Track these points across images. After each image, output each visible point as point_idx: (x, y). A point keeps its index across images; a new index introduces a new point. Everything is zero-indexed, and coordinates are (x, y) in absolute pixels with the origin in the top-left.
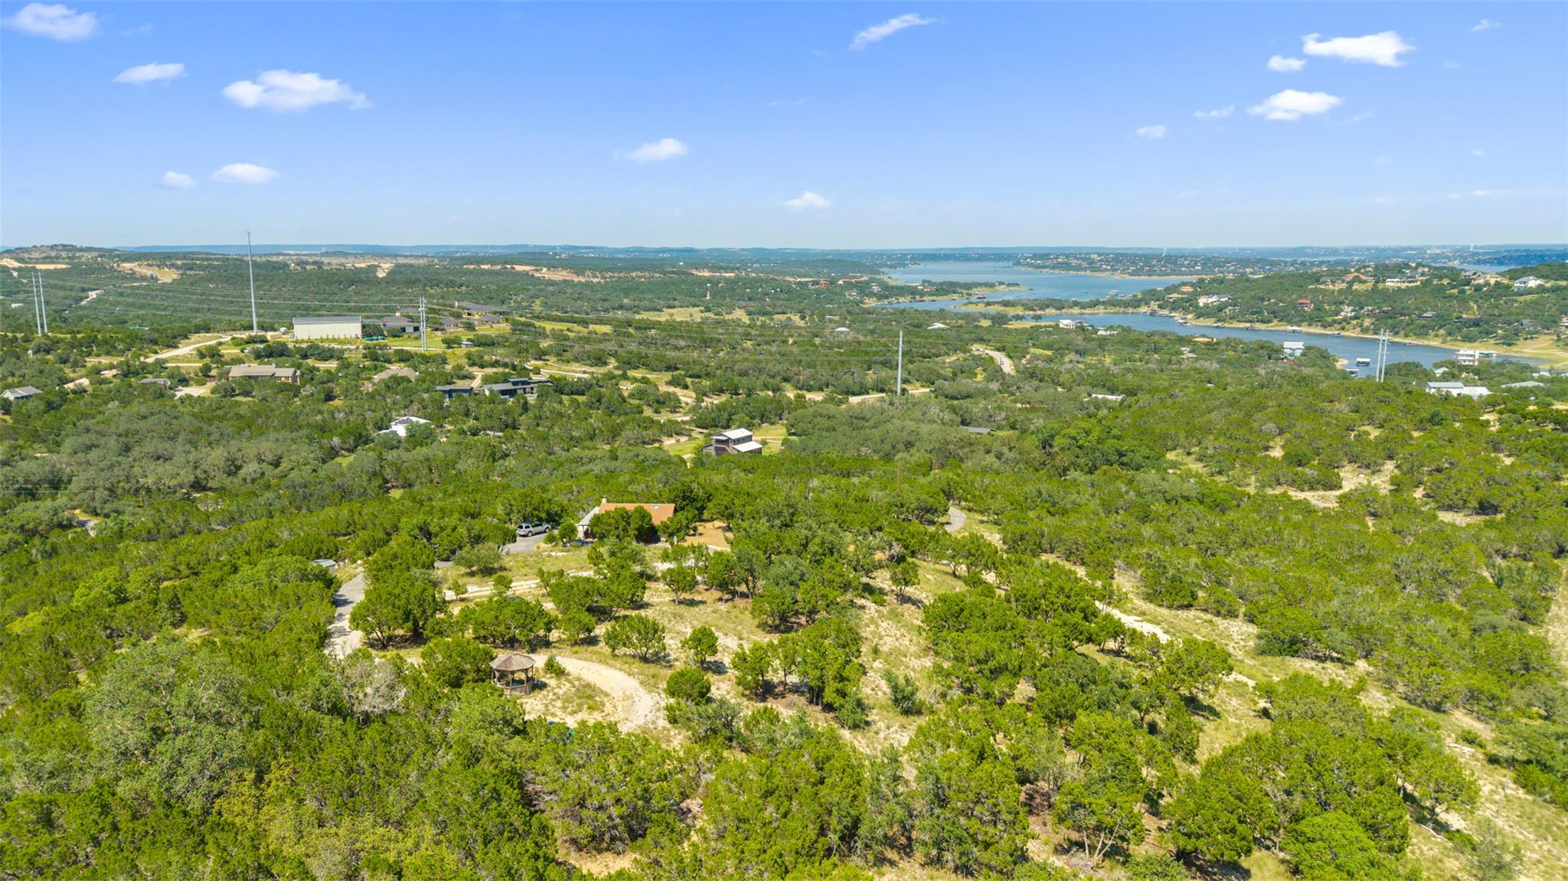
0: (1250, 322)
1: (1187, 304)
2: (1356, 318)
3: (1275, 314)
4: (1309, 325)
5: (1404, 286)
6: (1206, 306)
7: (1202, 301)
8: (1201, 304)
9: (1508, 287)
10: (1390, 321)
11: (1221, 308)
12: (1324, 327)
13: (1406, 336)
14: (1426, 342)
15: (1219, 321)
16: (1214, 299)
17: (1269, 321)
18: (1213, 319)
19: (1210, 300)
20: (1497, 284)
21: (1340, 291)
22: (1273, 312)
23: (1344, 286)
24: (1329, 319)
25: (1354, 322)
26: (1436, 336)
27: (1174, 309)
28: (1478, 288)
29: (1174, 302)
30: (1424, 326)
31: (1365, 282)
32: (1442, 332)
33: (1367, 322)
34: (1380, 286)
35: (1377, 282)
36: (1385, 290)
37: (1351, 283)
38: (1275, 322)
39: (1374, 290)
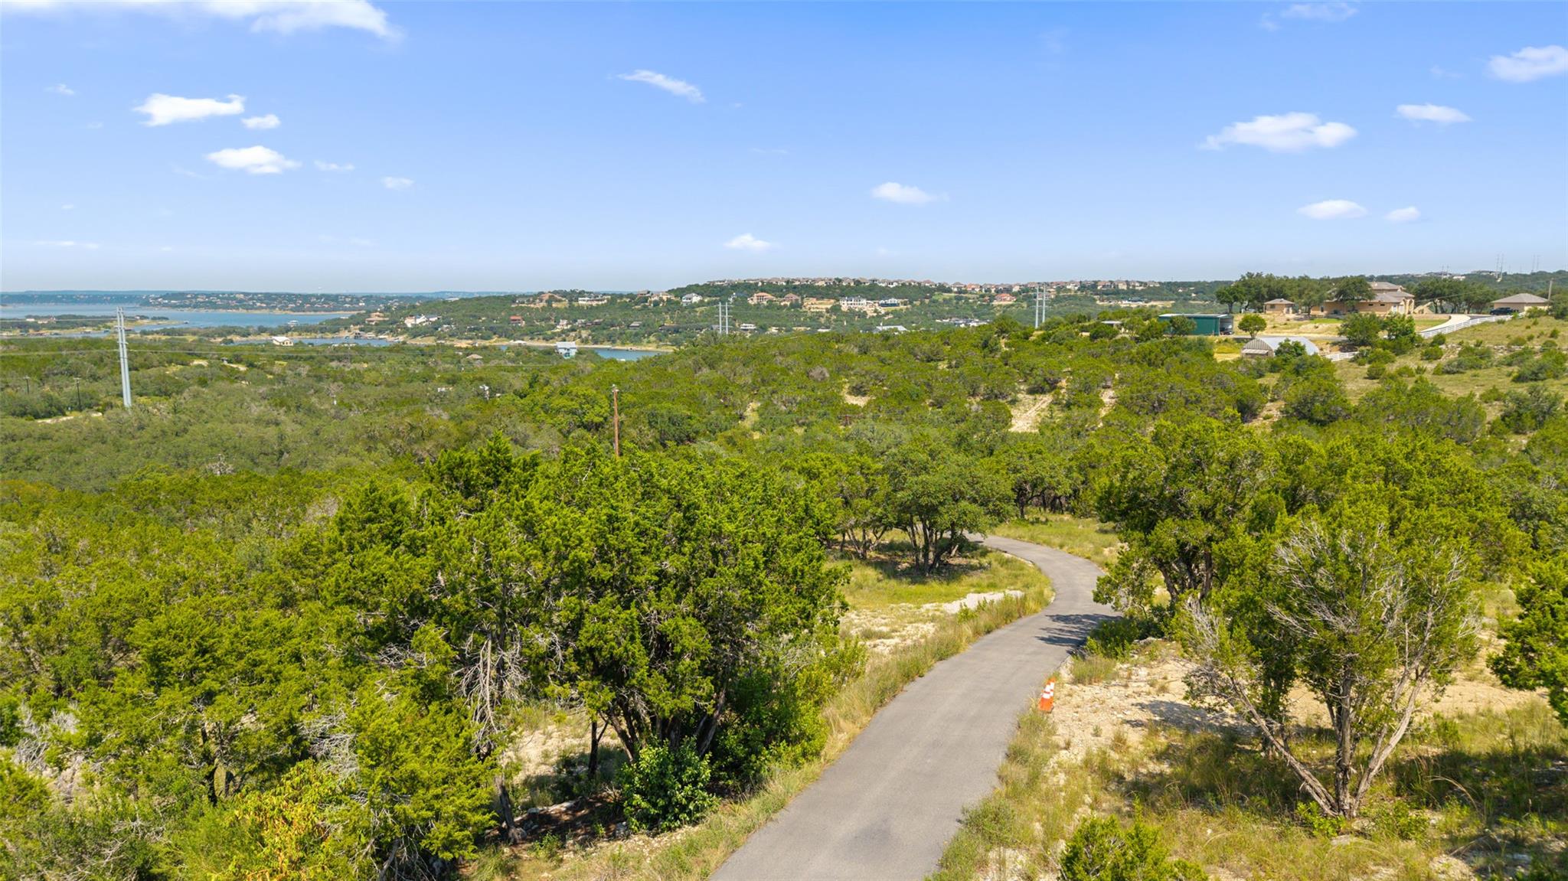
0: (471, 339)
1: (393, 325)
2: (573, 330)
3: (494, 331)
4: (532, 339)
5: (594, 303)
6: (415, 326)
7: (409, 322)
8: (409, 326)
9: (678, 303)
10: (605, 332)
11: (435, 327)
12: (546, 339)
13: (623, 344)
14: (643, 348)
15: (439, 339)
16: (422, 319)
17: (489, 338)
18: (432, 338)
19: (418, 321)
20: (669, 300)
21: (543, 308)
22: (491, 329)
23: (544, 304)
24: (549, 332)
25: (573, 334)
26: (649, 342)
27: (380, 332)
28: (656, 304)
29: (376, 324)
30: (636, 335)
31: (560, 301)
32: (652, 338)
33: (584, 334)
34: (575, 304)
35: (571, 301)
36: (581, 308)
37: (549, 302)
38: (495, 338)
39: (571, 307)
